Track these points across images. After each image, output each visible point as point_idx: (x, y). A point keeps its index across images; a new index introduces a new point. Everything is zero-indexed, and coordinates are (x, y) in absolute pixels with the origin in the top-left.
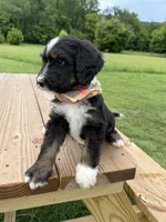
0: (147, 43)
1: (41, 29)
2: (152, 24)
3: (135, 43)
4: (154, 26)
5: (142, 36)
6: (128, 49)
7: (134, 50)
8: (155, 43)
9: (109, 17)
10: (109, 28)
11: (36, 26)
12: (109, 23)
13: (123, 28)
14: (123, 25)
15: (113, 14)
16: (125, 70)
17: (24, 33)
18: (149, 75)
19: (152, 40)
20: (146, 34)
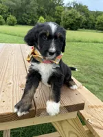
0: (94, 24)
1: (27, 16)
2: (97, 12)
3: (86, 24)
4: (98, 14)
5: (90, 19)
6: (82, 28)
7: (86, 28)
8: (98, 24)
9: (70, 8)
10: (70, 15)
11: (25, 14)
12: (70, 12)
13: (79, 15)
14: (79, 13)
15: (72, 6)
16: (80, 41)
17: (17, 18)
19: (97, 23)
20: (93, 19)
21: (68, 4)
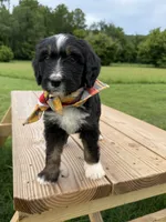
0: (134, 55)
1: (30, 46)
2: (137, 37)
3: (122, 55)
4: (139, 39)
5: (129, 48)
6: (116, 62)
7: (122, 62)
8: (142, 54)
9: (96, 32)
10: (97, 43)
11: (26, 43)
12: (97, 37)
13: (111, 42)
14: (110, 39)
15: (99, 29)
16: (119, 82)
17: (13, 50)
18: (143, 86)
19: (139, 53)
20: (133, 46)
21: (93, 26)
